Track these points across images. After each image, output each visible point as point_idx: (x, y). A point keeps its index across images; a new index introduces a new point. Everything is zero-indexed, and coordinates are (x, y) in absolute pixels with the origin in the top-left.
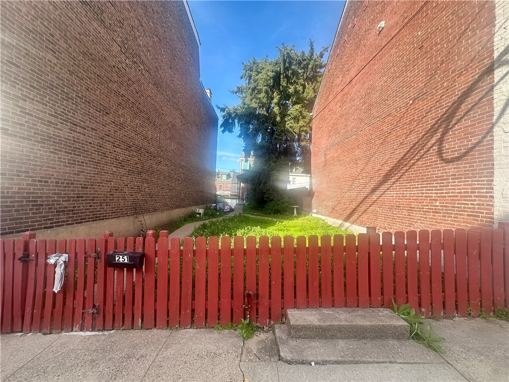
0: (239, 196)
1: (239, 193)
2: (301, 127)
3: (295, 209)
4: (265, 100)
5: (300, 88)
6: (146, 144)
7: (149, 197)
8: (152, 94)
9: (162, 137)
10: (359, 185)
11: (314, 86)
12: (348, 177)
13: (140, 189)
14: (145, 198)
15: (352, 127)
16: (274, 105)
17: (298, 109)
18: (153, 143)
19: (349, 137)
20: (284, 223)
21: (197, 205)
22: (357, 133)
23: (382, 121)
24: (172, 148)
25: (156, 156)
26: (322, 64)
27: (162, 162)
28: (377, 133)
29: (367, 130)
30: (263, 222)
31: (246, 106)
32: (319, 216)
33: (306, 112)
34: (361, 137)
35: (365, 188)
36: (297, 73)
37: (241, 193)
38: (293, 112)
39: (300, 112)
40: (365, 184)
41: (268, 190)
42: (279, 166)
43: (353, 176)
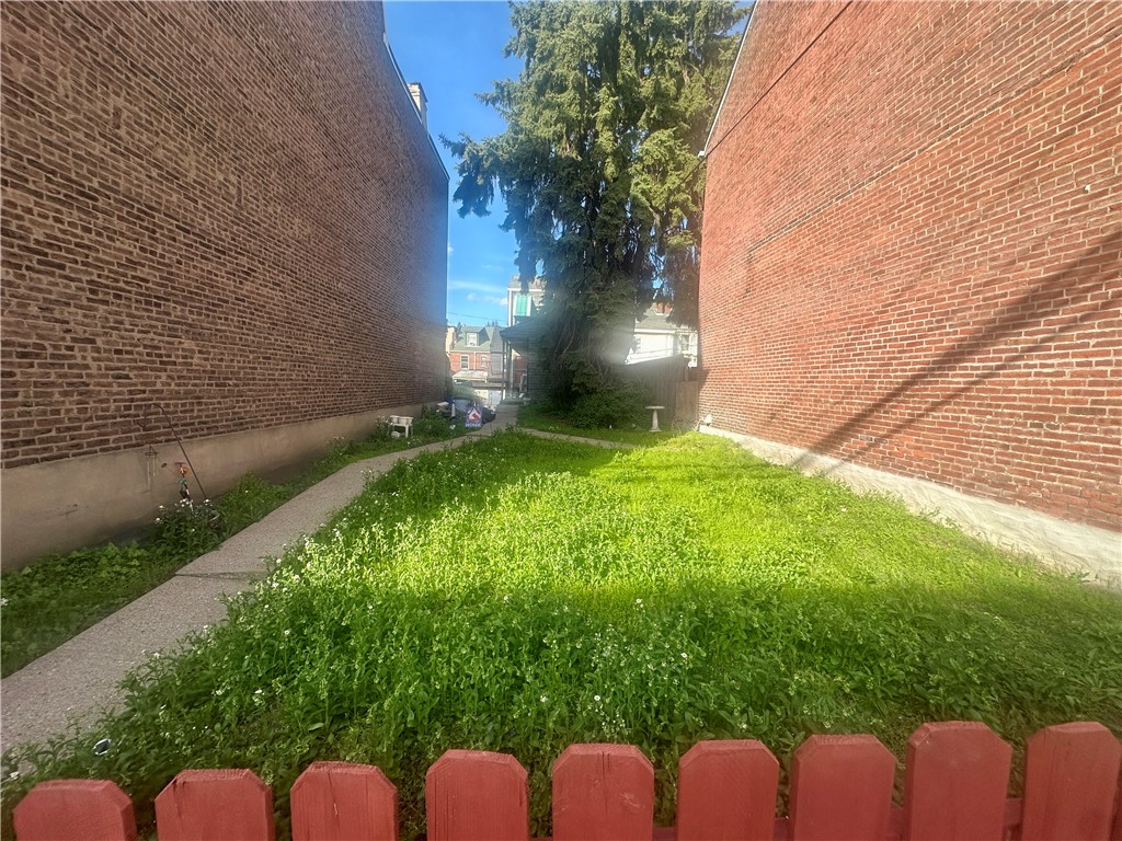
0: (508, 383)
1: (508, 376)
2: (671, 192)
3: (655, 415)
4: (573, 112)
5: (669, 85)
6: (174, 198)
7: (208, 385)
8: (187, 17)
9: (251, 190)
10: (885, 341)
11: (706, 79)
12: (837, 321)
13: (160, 356)
14: (190, 387)
15: (866, 155)
16: (599, 127)
17: (664, 139)
18: (208, 202)
19: (849, 192)
20: (633, 457)
21: (394, 406)
22: (886, 171)
23: (1022, 99)
24: (297, 233)
25: (231, 250)
26: (734, 10)
27: (255, 271)
28: (986, 153)
29: (936, 151)
30: (574, 455)
31: (521, 137)
32: (720, 433)
33: (684, 152)
34: (906, 181)
35: (911, 351)
36: (668, 26)
37: (512, 375)
38: (650, 149)
39: (670, 150)
40: (914, 338)
41: (583, 365)
42: (612, 301)
43: (856, 317)
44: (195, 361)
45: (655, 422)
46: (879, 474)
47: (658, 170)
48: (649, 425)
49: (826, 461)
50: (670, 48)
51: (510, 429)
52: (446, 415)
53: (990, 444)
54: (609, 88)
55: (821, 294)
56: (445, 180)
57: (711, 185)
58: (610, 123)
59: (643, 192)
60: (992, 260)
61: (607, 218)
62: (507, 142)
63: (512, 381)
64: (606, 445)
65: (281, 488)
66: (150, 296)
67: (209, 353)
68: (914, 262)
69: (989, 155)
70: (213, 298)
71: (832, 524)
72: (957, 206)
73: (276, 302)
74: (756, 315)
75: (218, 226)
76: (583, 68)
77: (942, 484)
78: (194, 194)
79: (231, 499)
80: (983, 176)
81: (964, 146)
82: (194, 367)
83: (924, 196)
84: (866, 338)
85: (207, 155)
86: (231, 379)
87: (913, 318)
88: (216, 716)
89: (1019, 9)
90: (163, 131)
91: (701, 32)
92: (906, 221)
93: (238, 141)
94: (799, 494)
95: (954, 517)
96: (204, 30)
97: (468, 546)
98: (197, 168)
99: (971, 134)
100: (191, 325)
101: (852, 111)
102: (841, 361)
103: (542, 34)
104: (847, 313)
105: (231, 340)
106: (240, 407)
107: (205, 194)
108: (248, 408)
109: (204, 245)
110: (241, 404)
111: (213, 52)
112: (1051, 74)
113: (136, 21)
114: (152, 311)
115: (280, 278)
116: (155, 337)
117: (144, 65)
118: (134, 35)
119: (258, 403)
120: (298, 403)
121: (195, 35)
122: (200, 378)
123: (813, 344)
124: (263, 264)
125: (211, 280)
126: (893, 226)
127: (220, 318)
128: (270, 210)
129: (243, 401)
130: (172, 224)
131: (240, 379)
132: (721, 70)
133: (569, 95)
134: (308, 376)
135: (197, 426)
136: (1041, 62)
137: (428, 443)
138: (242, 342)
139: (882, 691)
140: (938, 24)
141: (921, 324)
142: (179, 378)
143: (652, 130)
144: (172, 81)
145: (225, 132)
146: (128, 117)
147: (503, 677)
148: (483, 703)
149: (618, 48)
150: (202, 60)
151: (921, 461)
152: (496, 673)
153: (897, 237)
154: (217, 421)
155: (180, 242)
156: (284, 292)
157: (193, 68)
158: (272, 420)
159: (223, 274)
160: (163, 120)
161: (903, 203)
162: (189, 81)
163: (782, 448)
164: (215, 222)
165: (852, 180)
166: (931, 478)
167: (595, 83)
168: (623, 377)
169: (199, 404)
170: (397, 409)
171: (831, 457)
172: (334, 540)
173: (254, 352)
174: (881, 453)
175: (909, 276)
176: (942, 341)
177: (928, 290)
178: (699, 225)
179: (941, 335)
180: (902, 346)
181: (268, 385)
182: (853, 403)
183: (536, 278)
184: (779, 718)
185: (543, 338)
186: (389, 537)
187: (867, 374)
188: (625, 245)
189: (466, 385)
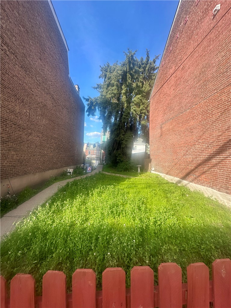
0: (100, 159)
2: (141, 110)
3: (139, 168)
4: (116, 91)
5: (140, 84)
6: (13, 117)
7: (18, 163)
8: (20, 75)
9: (32, 113)
10: (195, 150)
11: (149, 83)
12: (183, 144)
13: (5, 156)
14: (13, 164)
15: (187, 103)
16: (122, 95)
17: (139, 97)
18: (21, 117)
19: (183, 112)
20: (131, 180)
21: (68, 166)
22: (192, 107)
23: (221, 92)
24: (44, 123)
25: (26, 128)
26: (155, 67)
27: (32, 133)
28: (214, 104)
29: (203, 103)
30: (116, 180)
31: (103, 97)
32: (156, 173)
33: (144, 100)
34: (196, 110)
35: (202, 152)
36: (139, 72)
37: (102, 157)
38: (136, 100)
39: (141, 100)
40: (202, 149)
41: (120, 154)
42: (127, 137)
43: (188, 143)
44: (15, 157)
46: (197, 185)
47: (138, 105)
48: (138, 171)
49: (185, 182)
50: (139, 76)
51: (100, 172)
52: (83, 168)
53: (223, 178)
54: (125, 86)
55: (179, 137)
56: (84, 107)
57: (151, 109)
58: (125, 94)
59: (134, 110)
60: (218, 130)
61: (125, 117)
62: (100, 98)
63: (102, 158)
64: (125, 176)
65: (35, 190)
66: (4, 141)
67: (19, 155)
68: (200, 130)
69: (215, 104)
70: (21, 141)
71: (184, 200)
72: (209, 116)
73: (37, 141)
74: (163, 142)
76: (118, 81)
77: (213, 189)
78: (18, 115)
79: (21, 194)
80: (214, 109)
81: (209, 102)
82: (14, 159)
83: (201, 113)
84: (190, 149)
85: (22, 106)
86: (24, 161)
87: (201, 144)
88: (9, 259)
89: (218, 71)
90: (11, 101)
91: (147, 72)
92: (197, 119)
93: (30, 102)
94: (176, 191)
95: (216, 198)
96: (24, 77)
97: (83, 207)
98: (19, 109)
99: (210, 99)
100: (14, 148)
101: (183, 92)
102: (185, 155)
103: (108, 73)
104: (185, 142)
105: (25, 151)
106: (26, 169)
107: (21, 115)
108: (28, 169)
109: (19, 128)
110: (26, 168)
111: (25, 82)
112: (226, 86)
113: (7, 77)
114: (4, 145)
115: (39, 135)
116: (5, 151)
117: (8, 87)
118: (6, 80)
119: (31, 167)
120: (42, 167)
121: (21, 79)
122: (15, 162)
123: (178, 150)
124: (35, 131)
125: (21, 136)
126: (194, 121)
127: (22, 146)
128: (37, 118)
129: (27, 167)
130: (11, 123)
131: (26, 161)
132: (153, 81)
133: (115, 87)
134: (45, 159)
135: (14, 174)
136: (224, 84)
137: (77, 176)
138: (28, 151)
139: (190, 251)
140: (200, 74)
141: (203, 145)
142: (10, 162)
143: (136, 95)
144: (15, 90)
145: (27, 100)
146: (3, 99)
147: (87, 247)
148: (81, 255)
149: (127, 76)
150: (22, 84)
151: (207, 182)
152: (86, 245)
153: (196, 123)
154: (19, 173)
155: (13, 127)
156: (40, 138)
157: (20, 86)
158: (34, 172)
159: (24, 134)
160: (11, 99)
161: (196, 115)
162: (19, 89)
163: (172, 177)
164: (23, 122)
165: (184, 109)
166: (210, 187)
167: (122, 84)
168: (131, 157)
169: (15, 168)
170: (69, 167)
171: (184, 180)
172: (47, 206)
173: (31, 154)
174: (197, 179)
175: (200, 133)
176: (209, 150)
177: (204, 137)
178: (149, 118)
179: (208, 148)
180: (199, 151)
181: (34, 162)
182: (189, 166)
183: (107, 132)
184: (160, 259)
185: (109, 147)
186: (62, 205)
187: (192, 158)
188: (131, 123)
189: (90, 159)
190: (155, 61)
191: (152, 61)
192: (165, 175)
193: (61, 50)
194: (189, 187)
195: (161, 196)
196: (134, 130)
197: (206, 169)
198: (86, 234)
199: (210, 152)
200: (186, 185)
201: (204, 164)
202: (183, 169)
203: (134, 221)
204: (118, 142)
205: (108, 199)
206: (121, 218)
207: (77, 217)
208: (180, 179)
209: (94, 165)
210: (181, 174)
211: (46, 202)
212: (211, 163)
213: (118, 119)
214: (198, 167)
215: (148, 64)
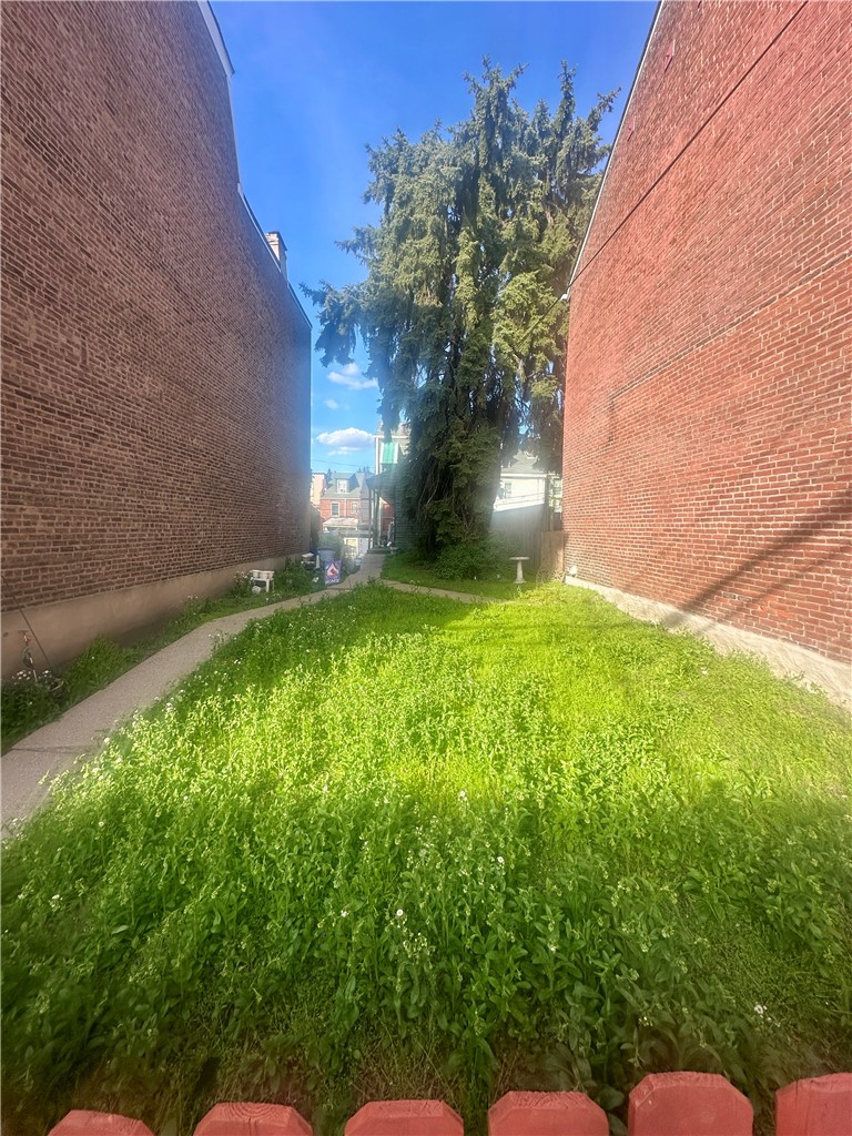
0: (375, 531)
1: (376, 523)
2: (534, 337)
3: (520, 567)
4: (433, 258)
5: (532, 226)
7: (53, 550)
10: (747, 494)
11: (570, 219)
12: (699, 472)
14: (33, 553)
15: (726, 300)
16: (459, 271)
17: (526, 283)
18: (50, 365)
20: (491, 612)
21: (254, 559)
22: (747, 316)
24: (147, 391)
25: (76, 412)
26: (597, 148)
27: (103, 433)
29: (796, 296)
30: (432, 611)
31: (382, 284)
32: (586, 585)
33: (547, 295)
35: (774, 506)
36: (528, 168)
37: (380, 523)
38: (512, 293)
39: (533, 294)
40: (777, 492)
41: (448, 514)
42: (475, 449)
43: (718, 469)
44: (38, 527)
45: (520, 573)
46: (743, 633)
47: (520, 315)
48: (514, 576)
49: (696, 621)
50: (530, 189)
51: (372, 582)
52: (310, 568)
54: (469, 233)
55: (683, 443)
56: (307, 328)
57: (573, 330)
58: (471, 268)
59: (506, 338)
61: (469, 365)
62: (369, 290)
63: (379, 529)
64: (466, 598)
65: (131, 652)
67: (54, 518)
68: (776, 413)
70: (57, 463)
71: (691, 689)
72: (819, 354)
73: (126, 462)
74: (619, 465)
75: (62, 390)
76: (442, 212)
77: (807, 648)
78: (35, 358)
79: (79, 664)
80: (845, 322)
81: (826, 291)
82: (37, 533)
83: (786, 343)
84: (728, 491)
85: (49, 318)
86: (78, 543)
87: (775, 472)
91: (563, 172)
93: (82, 301)
94: (659, 655)
95: (818, 682)
96: (44, 192)
98: (38, 332)
99: (834, 278)
100: (33, 491)
101: (712, 253)
102: (703, 515)
103: (400, 179)
104: (708, 465)
107: (47, 357)
108: (97, 572)
109: (46, 409)
110: (90, 568)
111: (53, 212)
119: (108, 565)
120: (152, 563)
121: (33, 197)
123: (676, 496)
124: (111, 424)
125: (55, 444)
126: (754, 375)
127: (66, 482)
128: (118, 370)
129: (92, 565)
130: (10, 390)
131: (88, 542)
132: (585, 210)
133: (428, 240)
134: (162, 535)
135: (41, 592)
137: (289, 598)
138: (91, 505)
140: (797, 162)
141: (783, 478)
142: (21, 545)
143: (514, 274)
145: (68, 293)
149: (478, 191)
150: (41, 221)
151: (785, 621)
153: (758, 386)
154: (64, 586)
155: (20, 407)
156: (135, 452)
157: (32, 230)
158: (124, 581)
159: (68, 437)
161: (764, 350)
162: (27, 243)
163: (646, 602)
164: (59, 386)
165: (713, 326)
166: (795, 640)
167: (456, 227)
168: (488, 525)
169: (44, 570)
170: (257, 564)
171: (694, 613)
172: (166, 716)
173: (102, 514)
174: (744, 610)
175: (771, 427)
176: (805, 497)
177: (790, 442)
178: (564, 370)
179: (803, 490)
180: (764, 500)
181: (119, 547)
182: (715, 559)
183: (400, 426)
184: (601, 928)
185: (407, 487)
186: (227, 709)
187: (730, 529)
188: (490, 390)
189: (335, 533)
190: (597, 121)
191: (585, 121)
192: (619, 592)
193: (198, 67)
194: (712, 637)
195: (605, 672)
196: (504, 420)
197: (786, 574)
198: (315, 823)
199: (808, 504)
200: (699, 633)
201: (781, 554)
202: (692, 572)
203: (500, 771)
204: (441, 466)
205: (402, 686)
206: (451, 759)
207: (283, 756)
208: (677, 610)
209: (353, 555)
210: (683, 591)
211: (167, 698)
212: (812, 548)
213: (441, 377)
214: (755, 564)
215: (567, 133)
